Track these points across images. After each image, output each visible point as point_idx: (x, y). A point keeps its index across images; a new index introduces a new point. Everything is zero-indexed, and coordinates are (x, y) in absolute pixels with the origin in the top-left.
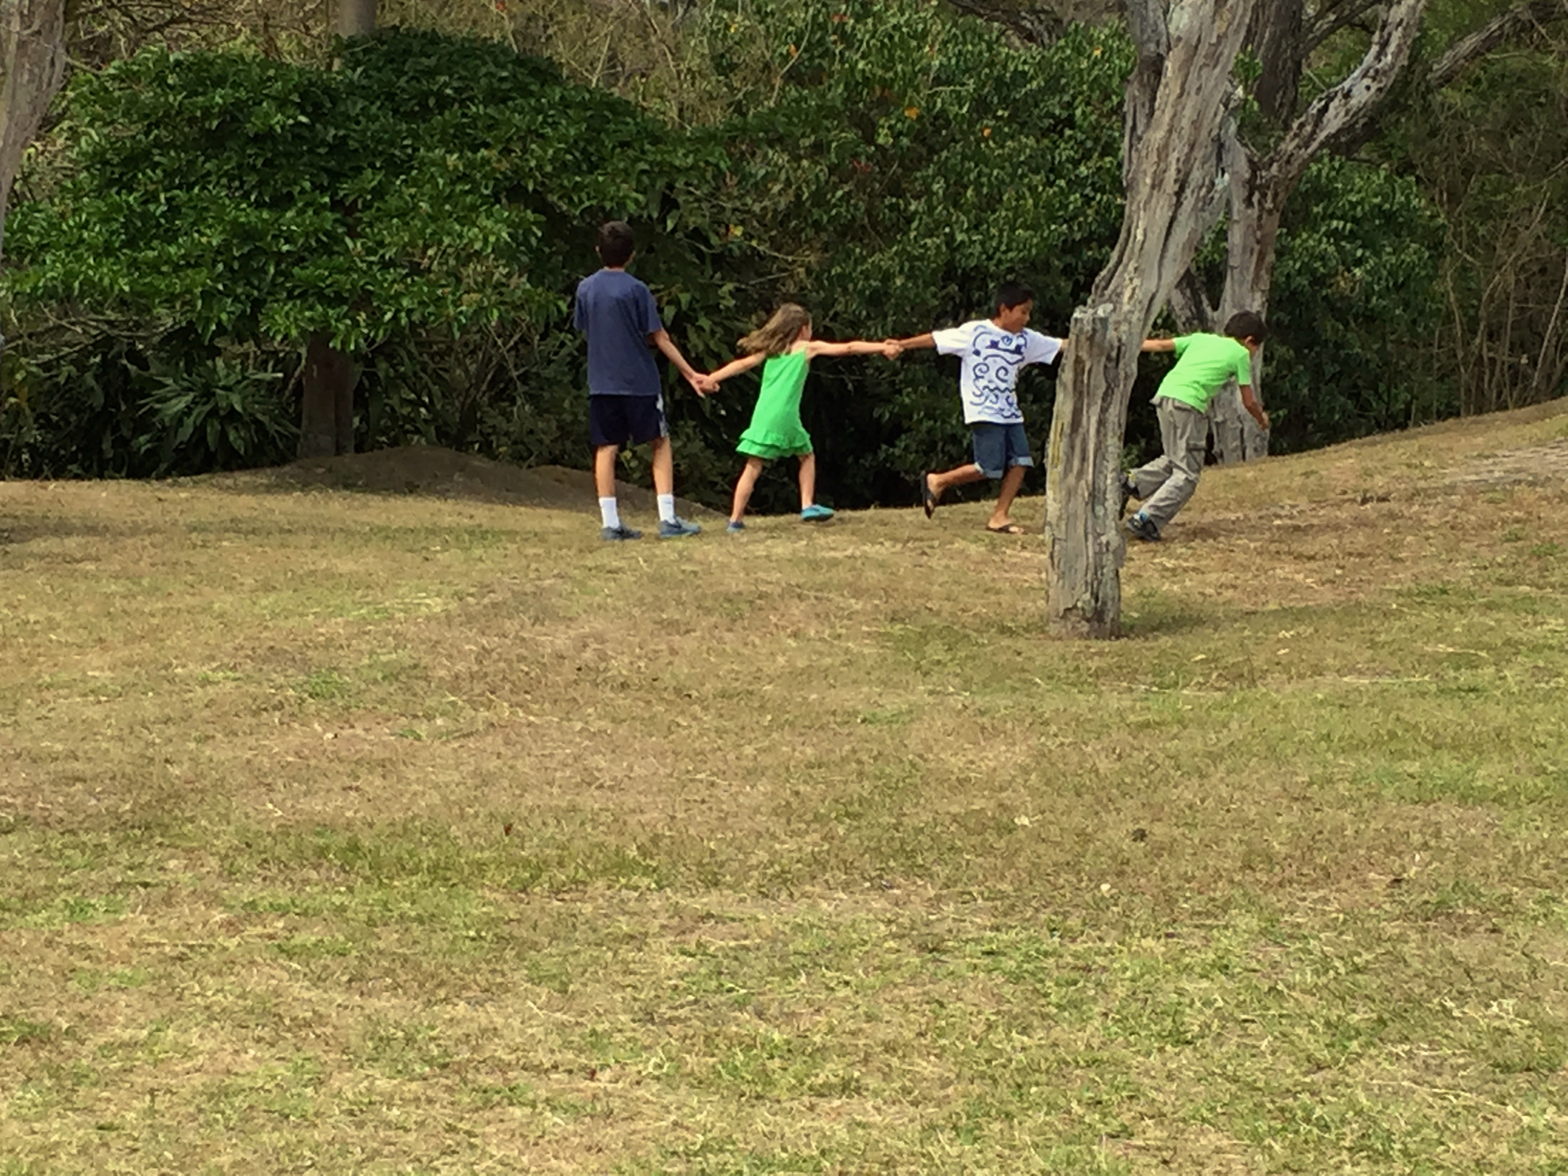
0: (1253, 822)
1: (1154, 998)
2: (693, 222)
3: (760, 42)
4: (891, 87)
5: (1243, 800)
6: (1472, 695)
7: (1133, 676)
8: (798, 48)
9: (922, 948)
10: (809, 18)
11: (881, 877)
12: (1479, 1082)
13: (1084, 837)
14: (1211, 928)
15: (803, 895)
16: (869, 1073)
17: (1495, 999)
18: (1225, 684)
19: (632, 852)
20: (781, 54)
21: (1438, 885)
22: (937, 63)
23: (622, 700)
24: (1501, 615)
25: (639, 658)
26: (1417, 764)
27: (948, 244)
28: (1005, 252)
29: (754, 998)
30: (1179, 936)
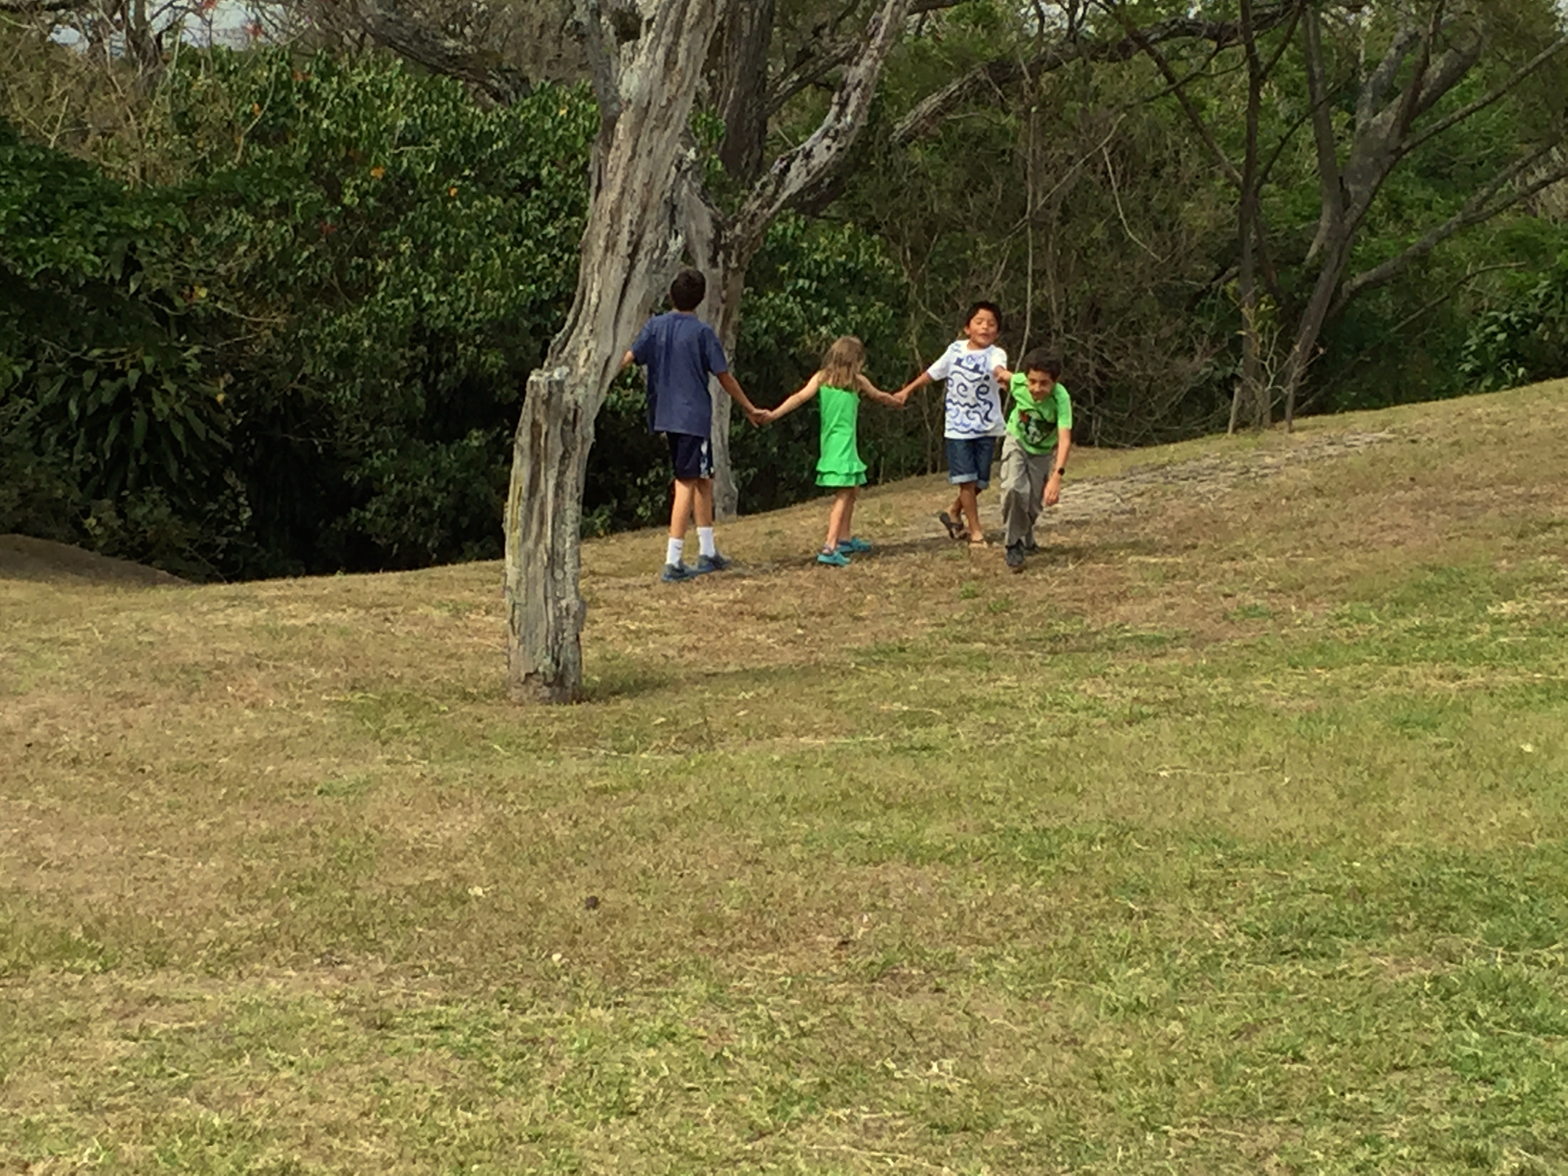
0: (705, 887)
1: (601, 1069)
2: (155, 284)
3: (224, 102)
4: (357, 146)
5: (695, 865)
6: (925, 754)
7: (592, 740)
8: (261, 108)
9: (370, 1025)
10: (272, 76)
11: (331, 953)
12: (917, 1144)
13: (537, 907)
14: (661, 995)
15: (252, 973)
16: (310, 1157)
17: (935, 1059)
18: (684, 747)
19: (77, 934)
20: (245, 113)
21: (885, 946)
22: (403, 122)
23: (71, 777)
24: (956, 673)
25: (92, 732)
26: (869, 824)
27: (416, 307)
28: (473, 313)
29: (196, 1082)
30: (627, 1004)
